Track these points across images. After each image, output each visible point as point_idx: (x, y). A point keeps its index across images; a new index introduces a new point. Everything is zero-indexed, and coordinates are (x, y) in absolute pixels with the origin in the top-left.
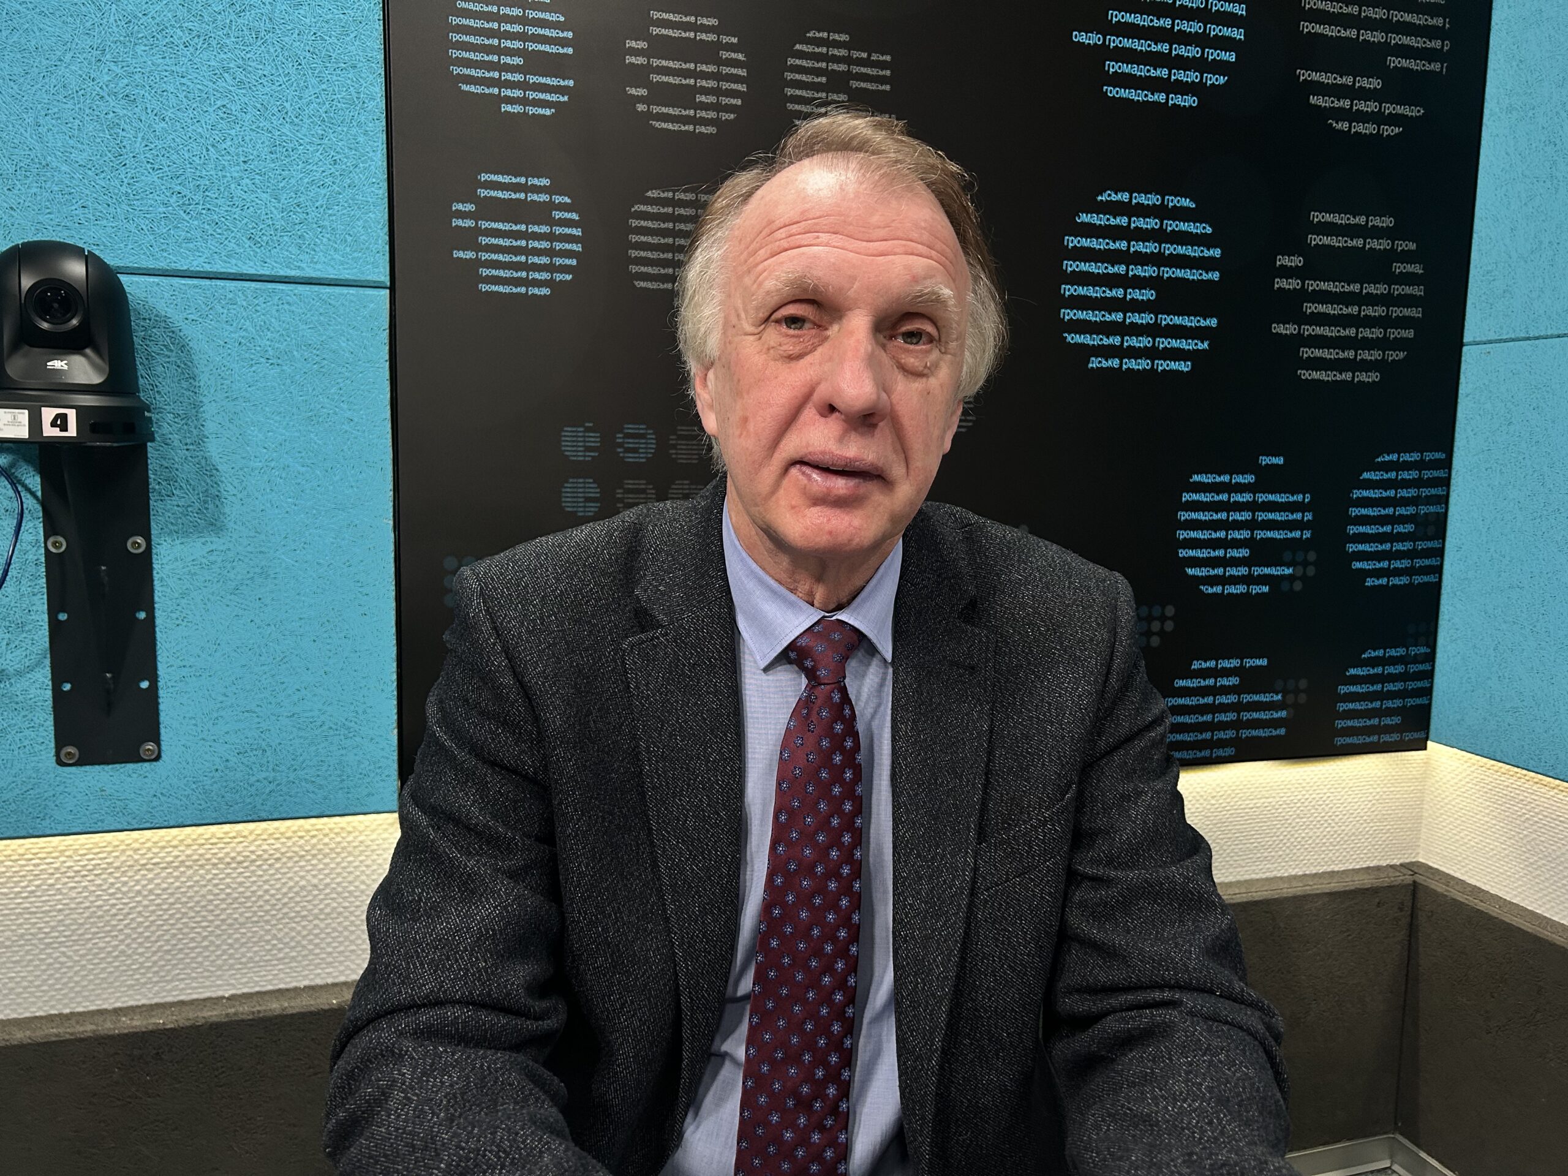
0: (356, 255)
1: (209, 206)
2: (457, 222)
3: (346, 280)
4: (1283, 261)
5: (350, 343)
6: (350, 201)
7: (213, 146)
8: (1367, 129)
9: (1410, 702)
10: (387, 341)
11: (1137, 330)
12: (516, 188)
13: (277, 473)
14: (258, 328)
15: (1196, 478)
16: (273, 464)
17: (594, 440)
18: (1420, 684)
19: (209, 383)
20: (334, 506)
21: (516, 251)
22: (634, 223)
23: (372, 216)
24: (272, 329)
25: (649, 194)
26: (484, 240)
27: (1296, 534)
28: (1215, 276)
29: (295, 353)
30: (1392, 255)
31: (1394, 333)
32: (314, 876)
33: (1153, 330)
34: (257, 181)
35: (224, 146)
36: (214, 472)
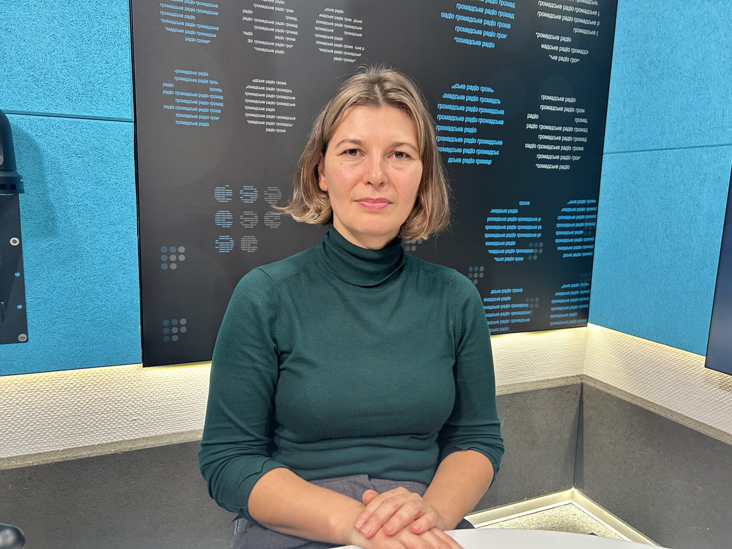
0: (118, 106)
1: (47, 82)
2: (165, 92)
3: (113, 118)
4: (530, 116)
5: (116, 147)
6: (115, 81)
7: (49, 53)
8: (565, 59)
9: (581, 307)
10: (133, 147)
11: (468, 146)
12: (193, 77)
13: (82, 208)
14: (71, 140)
15: (493, 211)
16: (80, 204)
17: (230, 193)
18: (585, 299)
19: (48, 165)
20: (109, 223)
21: (193, 106)
22: (247, 94)
23: (126, 88)
24: (78, 140)
25: (254, 81)
26: (178, 101)
27: (535, 235)
28: (501, 122)
29: (90, 152)
30: (575, 115)
31: (575, 149)
32: (101, 394)
33: (476, 146)
34: (70, 71)
35: (54, 54)
36: (52, 207)
